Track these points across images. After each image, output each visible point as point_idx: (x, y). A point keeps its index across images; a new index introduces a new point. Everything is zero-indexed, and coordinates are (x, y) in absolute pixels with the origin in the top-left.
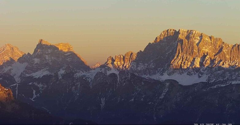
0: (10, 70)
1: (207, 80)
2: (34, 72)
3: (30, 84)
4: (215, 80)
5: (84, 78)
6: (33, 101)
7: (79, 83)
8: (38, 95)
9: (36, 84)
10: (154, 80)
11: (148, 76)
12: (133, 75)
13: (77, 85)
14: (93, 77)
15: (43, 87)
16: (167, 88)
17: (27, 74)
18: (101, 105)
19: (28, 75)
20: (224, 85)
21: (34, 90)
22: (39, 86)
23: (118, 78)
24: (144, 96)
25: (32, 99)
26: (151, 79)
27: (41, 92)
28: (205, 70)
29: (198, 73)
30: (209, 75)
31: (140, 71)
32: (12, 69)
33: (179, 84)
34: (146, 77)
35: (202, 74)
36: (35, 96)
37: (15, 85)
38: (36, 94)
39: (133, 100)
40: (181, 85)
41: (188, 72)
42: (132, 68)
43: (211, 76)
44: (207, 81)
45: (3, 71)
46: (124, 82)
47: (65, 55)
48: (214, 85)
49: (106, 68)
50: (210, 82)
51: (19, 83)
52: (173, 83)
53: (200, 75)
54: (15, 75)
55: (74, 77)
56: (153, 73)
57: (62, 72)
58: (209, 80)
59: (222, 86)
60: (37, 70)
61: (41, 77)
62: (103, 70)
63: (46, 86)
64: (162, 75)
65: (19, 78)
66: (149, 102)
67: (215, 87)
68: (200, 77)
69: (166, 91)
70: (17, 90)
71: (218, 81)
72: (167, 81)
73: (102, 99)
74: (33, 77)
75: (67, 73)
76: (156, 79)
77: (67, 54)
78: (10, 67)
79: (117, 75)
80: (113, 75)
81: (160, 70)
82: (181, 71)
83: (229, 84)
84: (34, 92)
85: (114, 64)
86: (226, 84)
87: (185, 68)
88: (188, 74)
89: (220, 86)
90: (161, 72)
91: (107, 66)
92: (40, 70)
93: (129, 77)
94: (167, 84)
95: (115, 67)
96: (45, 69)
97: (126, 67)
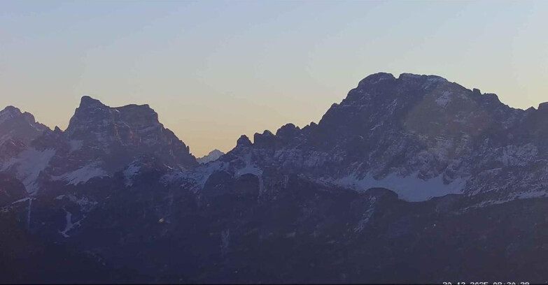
0: (14, 166)
1: (462, 190)
2: (70, 172)
3: (60, 197)
4: (481, 191)
5: (183, 185)
6: (66, 236)
8: (78, 223)
9: (72, 197)
10: (342, 189)
11: (329, 180)
14: (203, 183)
15: (88, 206)
16: (371, 207)
17: (52, 176)
18: (221, 246)
19: (54, 178)
20: (503, 202)
21: (68, 212)
22: (79, 202)
23: (261, 185)
24: (318, 226)
25: (63, 233)
26: (334, 188)
27: (85, 217)
28: (460, 167)
29: (442, 175)
30: (469, 178)
33: (399, 198)
34: (325, 182)
35: (452, 175)
36: (70, 226)
37: (24, 200)
38: (73, 222)
39: (293, 235)
40: (402, 202)
41: (421, 171)
42: (293, 161)
43: (472, 180)
44: (462, 193)
46: (275, 194)
47: (140, 131)
48: (479, 202)
49: (233, 161)
50: (469, 195)
51: (34, 197)
52: (389, 196)
53: (448, 178)
54: (25, 177)
55: (160, 181)
56: (341, 174)
57: (133, 170)
58: (467, 191)
59: (498, 202)
60: (77, 165)
61: (84, 182)
62: (227, 165)
63: (96, 203)
64: (360, 177)
65: (34, 184)
66: (331, 239)
67: (482, 205)
68: (446, 182)
69: (369, 216)
70: (29, 212)
71: (487, 191)
72: (372, 191)
73: (223, 233)
74: (66, 182)
75: (143, 172)
76: (346, 187)
77: (144, 130)
78: (13, 160)
79: (258, 179)
80: (250, 178)
81: (356, 166)
82: (404, 169)
83: (513, 199)
84: (69, 216)
85: (253, 153)
86: (506, 199)
87: (413, 162)
88: (419, 176)
89: (492, 203)
90: (359, 172)
91: (235, 158)
92: (84, 166)
93: (285, 182)
94: (373, 199)
95: (253, 160)
96: (95, 164)
97: (279, 159)
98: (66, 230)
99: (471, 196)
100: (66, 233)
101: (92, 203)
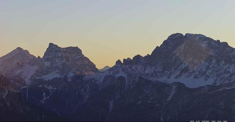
0: (21, 73)
2: (45, 75)
3: (40, 86)
4: (221, 83)
5: (93, 81)
6: (43, 103)
7: (88, 86)
8: (48, 97)
9: (46, 86)
10: (161, 83)
11: (156, 79)
12: (141, 78)
13: (86, 88)
14: (101, 80)
15: (52, 90)
16: (174, 91)
18: (110, 107)
19: (38, 78)
20: (230, 88)
21: (44, 93)
22: (49, 88)
23: (126, 81)
24: (151, 99)
25: (42, 101)
26: (158, 82)
27: (51, 94)
28: (212, 73)
29: (204, 77)
30: (215, 78)
31: (147, 74)
32: (23, 72)
33: (186, 86)
34: (153, 79)
35: (208, 77)
36: (45, 98)
37: (25, 87)
38: (46, 96)
39: (141, 102)
40: (187, 88)
41: (195, 75)
42: (140, 71)
43: (217, 79)
44: (213, 84)
45: (14, 74)
46: (132, 85)
47: (74, 58)
48: (220, 88)
49: (115, 71)
50: (216, 85)
51: (29, 86)
52: (180, 86)
53: (206, 78)
54: (26, 77)
55: (83, 79)
56: (160, 76)
57: (71, 75)
59: (228, 88)
60: (47, 72)
61: (51, 80)
62: (112, 72)
63: (56, 89)
64: (169, 77)
65: (29, 80)
66: (157, 104)
67: (221, 90)
68: (206, 80)
69: (173, 94)
70: (27, 92)
71: (224, 84)
72: (174, 84)
73: (110, 101)
74: (43, 80)
75: (76, 76)
77: (76, 57)
78: (20, 71)
79: (125, 78)
80: (121, 78)
81: (167, 73)
82: (187, 74)
84: (44, 94)
85: (123, 67)
86: (232, 87)
87: (191, 71)
88: (194, 77)
89: (226, 89)
90: (168, 76)
91: (115, 69)
92: (50, 73)
93: (137, 80)
94: (174, 87)
95: (123, 70)
96: (55, 72)
97: (134, 70)
98: (43, 100)
99: (217, 86)
100: (43, 101)
101: (54, 88)
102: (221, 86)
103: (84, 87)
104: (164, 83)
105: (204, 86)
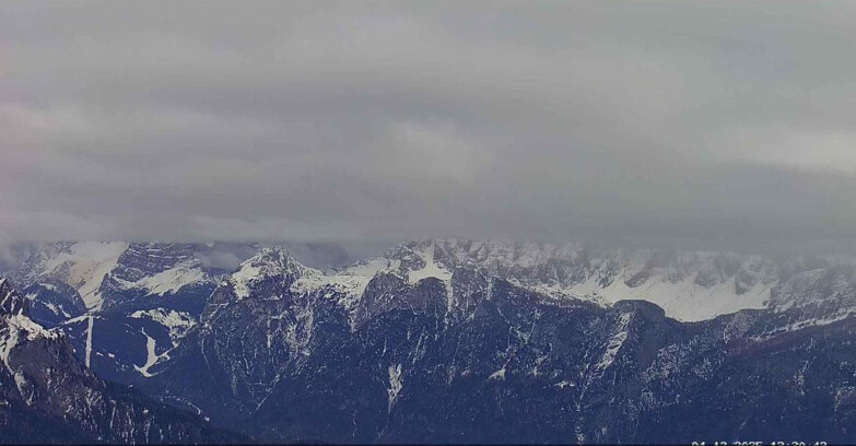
0: (65, 266)
1: (764, 304)
2: (151, 275)
3: (137, 315)
4: (795, 304)
5: (328, 296)
6: (147, 375)
7: (309, 313)
8: (165, 354)
9: (156, 315)
10: (577, 302)
11: (557, 287)
12: (502, 286)
13: (305, 320)
14: (359, 292)
15: (181, 328)
16: (623, 330)
17: (124, 282)
18: (390, 391)
19: (129, 285)
20: (828, 322)
21: (149, 338)
22: (166, 323)
23: (450, 295)
24: (539, 360)
25: (143, 370)
26: (564, 300)
27: (176, 345)
28: (761, 266)
29: (733, 279)
30: (775, 284)
31: (527, 272)
32: (73, 264)
33: (666, 315)
34: (549, 290)
35: (749, 280)
36: (152, 359)
37: (82, 318)
38: (158, 353)
39: (502, 372)
40: (672, 322)
41: (700, 272)
42: (500, 258)
43: (780, 288)
44: (766, 307)
45: (41, 270)
46: (471, 309)
48: (792, 322)
49: (407, 258)
50: (776, 311)
51: (96, 314)
52: (647, 316)
53: (742, 285)
54: (83, 283)
55: (292, 290)
56: (574, 278)
57: (248, 273)
58: (773, 304)
59: (821, 322)
60: (159, 267)
61: (175, 291)
62: (396, 264)
63: (192, 323)
64: (605, 282)
65: (96, 294)
66: (560, 379)
67: (795, 327)
68: (740, 291)
69: (620, 343)
70: (90, 337)
71: (804, 305)
72: (623, 305)
73: (391, 370)
74: (144, 291)
75: (266, 276)
76: (583, 299)
78: (64, 257)
79: (445, 286)
80: (432, 285)
81: (597, 267)
82: (671, 270)
83: (845, 317)
84: (151, 344)
85: (436, 245)
86: (834, 317)
87: (688, 260)
88: (697, 281)
89: (812, 324)
90: (603, 276)
91: (409, 253)
92: (172, 266)
93: (489, 291)
94: (626, 317)
95: (438, 256)
96: (190, 262)
97: (477, 255)
98: (147, 367)
99: (779, 313)
100: (149, 371)
101: (186, 323)
102: (794, 314)
103: (297, 318)
104: (586, 303)
105: (733, 315)
